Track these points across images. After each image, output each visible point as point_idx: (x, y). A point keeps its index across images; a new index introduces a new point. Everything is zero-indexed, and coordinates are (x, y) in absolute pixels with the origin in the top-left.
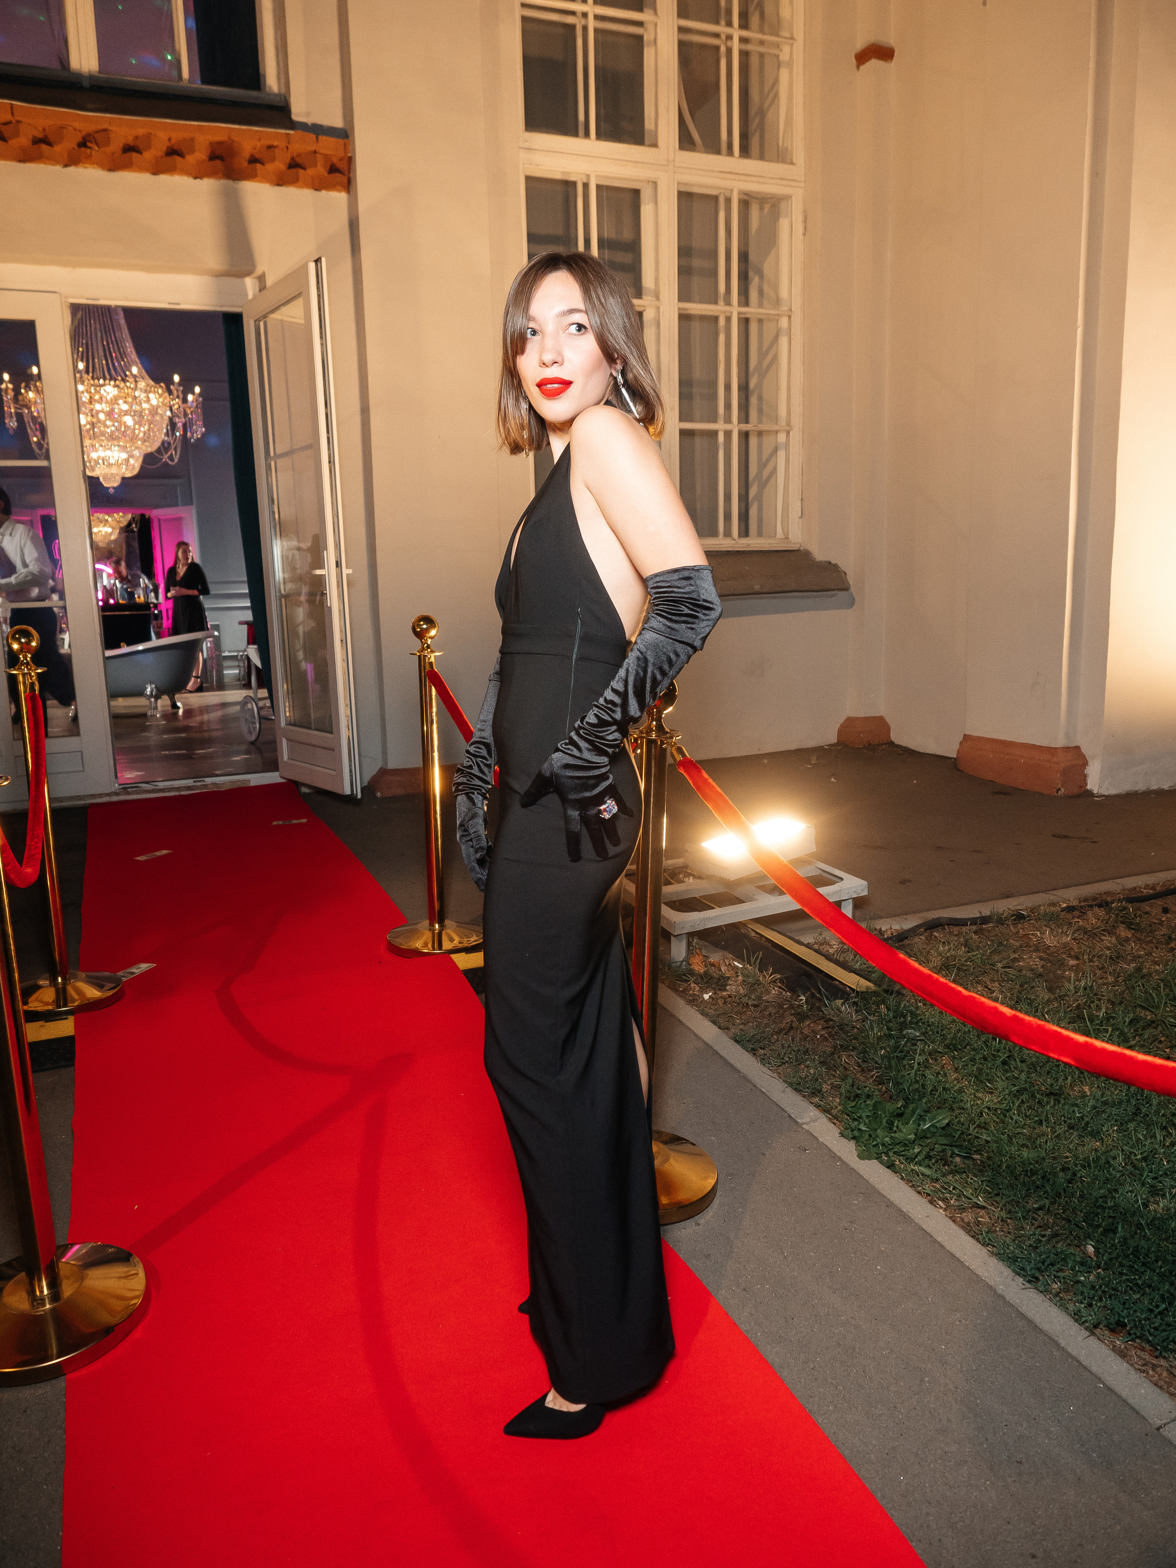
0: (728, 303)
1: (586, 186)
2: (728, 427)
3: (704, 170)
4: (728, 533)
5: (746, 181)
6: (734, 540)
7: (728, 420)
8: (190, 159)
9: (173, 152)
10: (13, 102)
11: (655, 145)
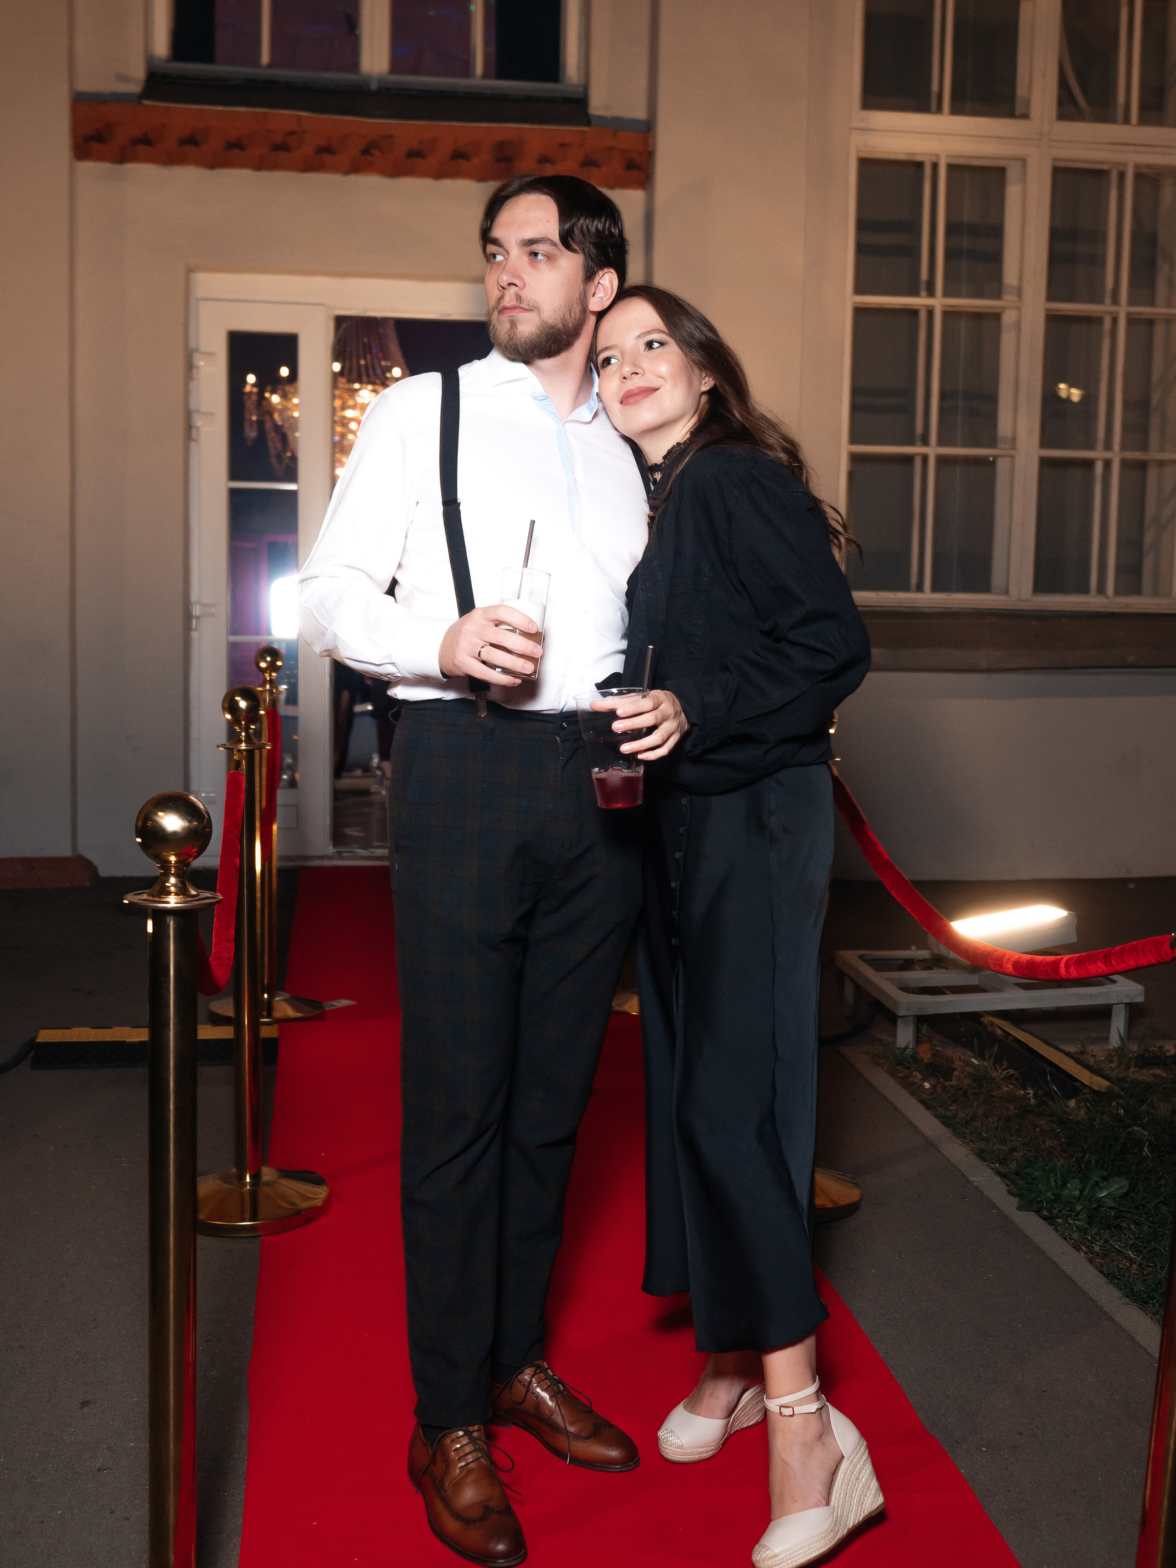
0: (1115, 301)
1: (935, 166)
2: (1107, 455)
3: (1090, 143)
4: (1101, 590)
5: (1145, 153)
6: (1108, 598)
7: (1108, 446)
8: (476, 161)
9: (459, 155)
10: (302, 113)
11: (1025, 116)
